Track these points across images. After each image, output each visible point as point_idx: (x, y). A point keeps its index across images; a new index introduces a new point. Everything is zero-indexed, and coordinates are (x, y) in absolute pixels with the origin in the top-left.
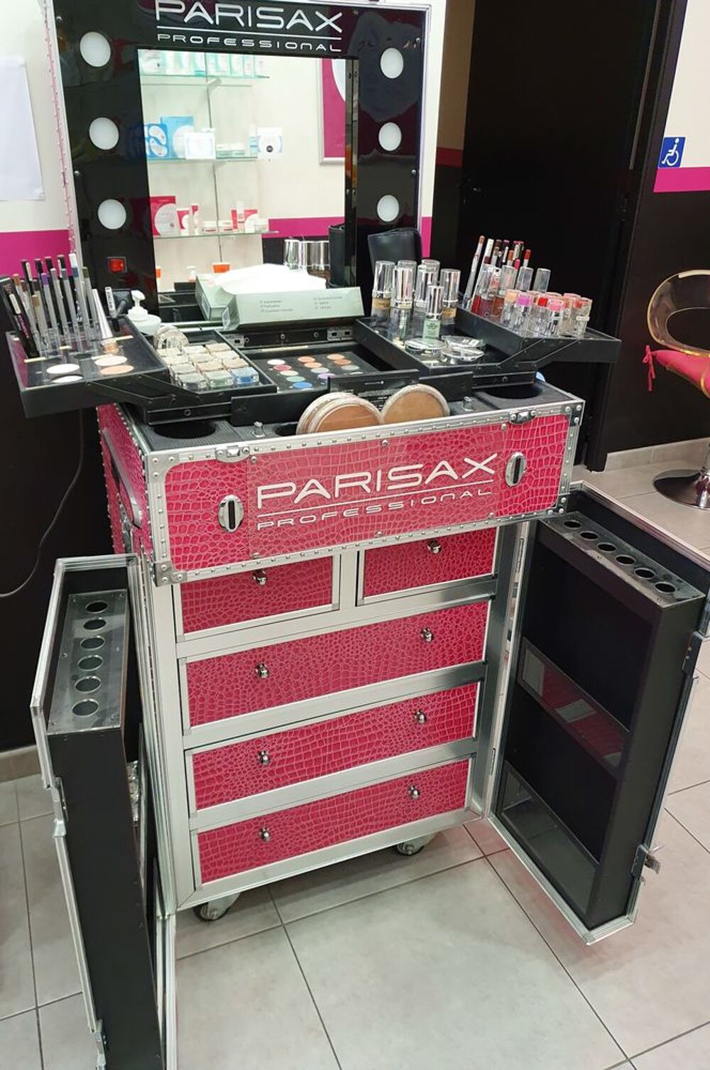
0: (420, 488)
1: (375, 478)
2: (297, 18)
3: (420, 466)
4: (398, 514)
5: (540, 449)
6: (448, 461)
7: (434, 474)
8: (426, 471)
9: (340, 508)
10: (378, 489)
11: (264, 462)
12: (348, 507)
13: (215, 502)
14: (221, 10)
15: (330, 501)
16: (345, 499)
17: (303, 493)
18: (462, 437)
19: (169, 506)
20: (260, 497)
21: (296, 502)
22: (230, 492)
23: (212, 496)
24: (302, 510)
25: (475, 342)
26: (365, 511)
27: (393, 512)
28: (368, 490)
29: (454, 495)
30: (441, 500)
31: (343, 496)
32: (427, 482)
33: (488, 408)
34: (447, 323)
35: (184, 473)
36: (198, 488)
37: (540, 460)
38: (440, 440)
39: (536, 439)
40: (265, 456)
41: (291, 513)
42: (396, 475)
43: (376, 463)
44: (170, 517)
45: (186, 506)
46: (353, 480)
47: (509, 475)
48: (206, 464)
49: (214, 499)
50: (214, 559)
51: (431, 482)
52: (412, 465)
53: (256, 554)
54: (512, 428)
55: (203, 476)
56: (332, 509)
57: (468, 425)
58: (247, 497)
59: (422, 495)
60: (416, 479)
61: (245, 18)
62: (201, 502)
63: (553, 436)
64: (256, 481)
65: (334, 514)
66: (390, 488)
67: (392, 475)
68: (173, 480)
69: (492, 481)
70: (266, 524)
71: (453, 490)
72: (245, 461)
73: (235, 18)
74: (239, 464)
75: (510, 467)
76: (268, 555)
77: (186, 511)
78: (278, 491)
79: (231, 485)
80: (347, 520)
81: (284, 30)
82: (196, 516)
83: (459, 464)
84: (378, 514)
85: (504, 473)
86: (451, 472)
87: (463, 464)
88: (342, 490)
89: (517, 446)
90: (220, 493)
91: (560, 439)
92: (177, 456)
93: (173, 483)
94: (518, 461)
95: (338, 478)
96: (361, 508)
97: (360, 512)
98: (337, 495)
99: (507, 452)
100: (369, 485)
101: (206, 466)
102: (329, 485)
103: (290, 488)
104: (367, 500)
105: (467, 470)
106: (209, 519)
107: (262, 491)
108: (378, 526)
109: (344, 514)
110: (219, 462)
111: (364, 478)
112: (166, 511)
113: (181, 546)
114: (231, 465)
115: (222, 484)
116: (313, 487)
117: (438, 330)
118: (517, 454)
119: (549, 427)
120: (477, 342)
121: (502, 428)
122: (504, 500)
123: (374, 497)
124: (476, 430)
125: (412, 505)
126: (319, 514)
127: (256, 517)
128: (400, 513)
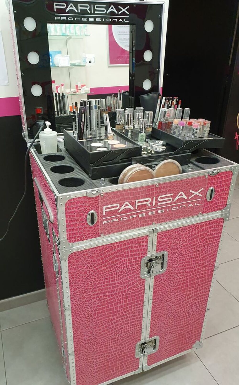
0: (171, 203)
1: (152, 200)
2: (111, 9)
3: (172, 194)
4: (162, 215)
5: (220, 185)
6: (183, 192)
7: (177, 198)
8: (174, 197)
9: (137, 213)
10: (154, 205)
11: (106, 196)
12: (141, 213)
13: (86, 213)
14: (80, 6)
15: (133, 211)
16: (140, 209)
17: (122, 208)
18: (190, 181)
19: (67, 216)
20: (104, 210)
21: (119, 212)
22: (92, 209)
23: (84, 211)
24: (121, 215)
25: (161, 142)
26: (148, 214)
27: (160, 214)
28: (149, 205)
29: (185, 206)
30: (180, 208)
31: (139, 208)
32: (174, 201)
33: (200, 169)
34: (148, 134)
35: (73, 202)
36: (79, 208)
37: (220, 190)
38: (180, 183)
39: (219, 181)
40: (107, 194)
41: (117, 217)
42: (161, 199)
43: (153, 194)
44: (67, 221)
45: (73, 216)
46: (143, 201)
47: (208, 196)
48: (82, 198)
49: (85, 212)
50: (85, 237)
51: (176, 201)
52: (168, 194)
53: (102, 234)
54: (210, 177)
55: (81, 203)
56: (134, 214)
57: (192, 177)
58: (99, 211)
59: (172, 207)
60: (170, 200)
61: (90, 9)
62: (80, 214)
63: (226, 180)
64: (103, 204)
65: (135, 216)
66: (158, 204)
67: (160, 199)
68: (68, 205)
69: (201, 199)
70: (106, 222)
71: (185, 204)
72: (98, 196)
73: (86, 9)
74: (96, 198)
75: (209, 193)
76: (107, 234)
77: (74, 218)
78: (112, 208)
79: (92, 206)
80: (140, 218)
81: (106, 14)
82: (78, 220)
83: (188, 193)
84: (153, 215)
85: (206, 196)
86: (184, 197)
87: (189, 193)
88: (139, 206)
89: (211, 185)
90: (88, 210)
91: (229, 181)
92: (70, 195)
93: (68, 207)
94: (212, 190)
95: (137, 201)
96: (146, 213)
97: (146, 215)
98: (136, 208)
99: (207, 187)
100: (150, 203)
101: (82, 199)
102: (133, 204)
103: (117, 206)
104: (149, 210)
105: (191, 195)
106: (83, 221)
107: (105, 208)
108: (153, 220)
109: (139, 216)
110: (87, 197)
111: (147, 201)
112: (65, 219)
113: (71, 232)
114: (93, 198)
115: (89, 206)
116: (127, 205)
117: (145, 137)
118: (211, 188)
119: (225, 176)
120: (162, 142)
121: (206, 177)
122: (206, 207)
123: (152, 208)
124: (195, 178)
125: (168, 211)
126: (128, 216)
127: (102, 219)
128: (163, 214)
